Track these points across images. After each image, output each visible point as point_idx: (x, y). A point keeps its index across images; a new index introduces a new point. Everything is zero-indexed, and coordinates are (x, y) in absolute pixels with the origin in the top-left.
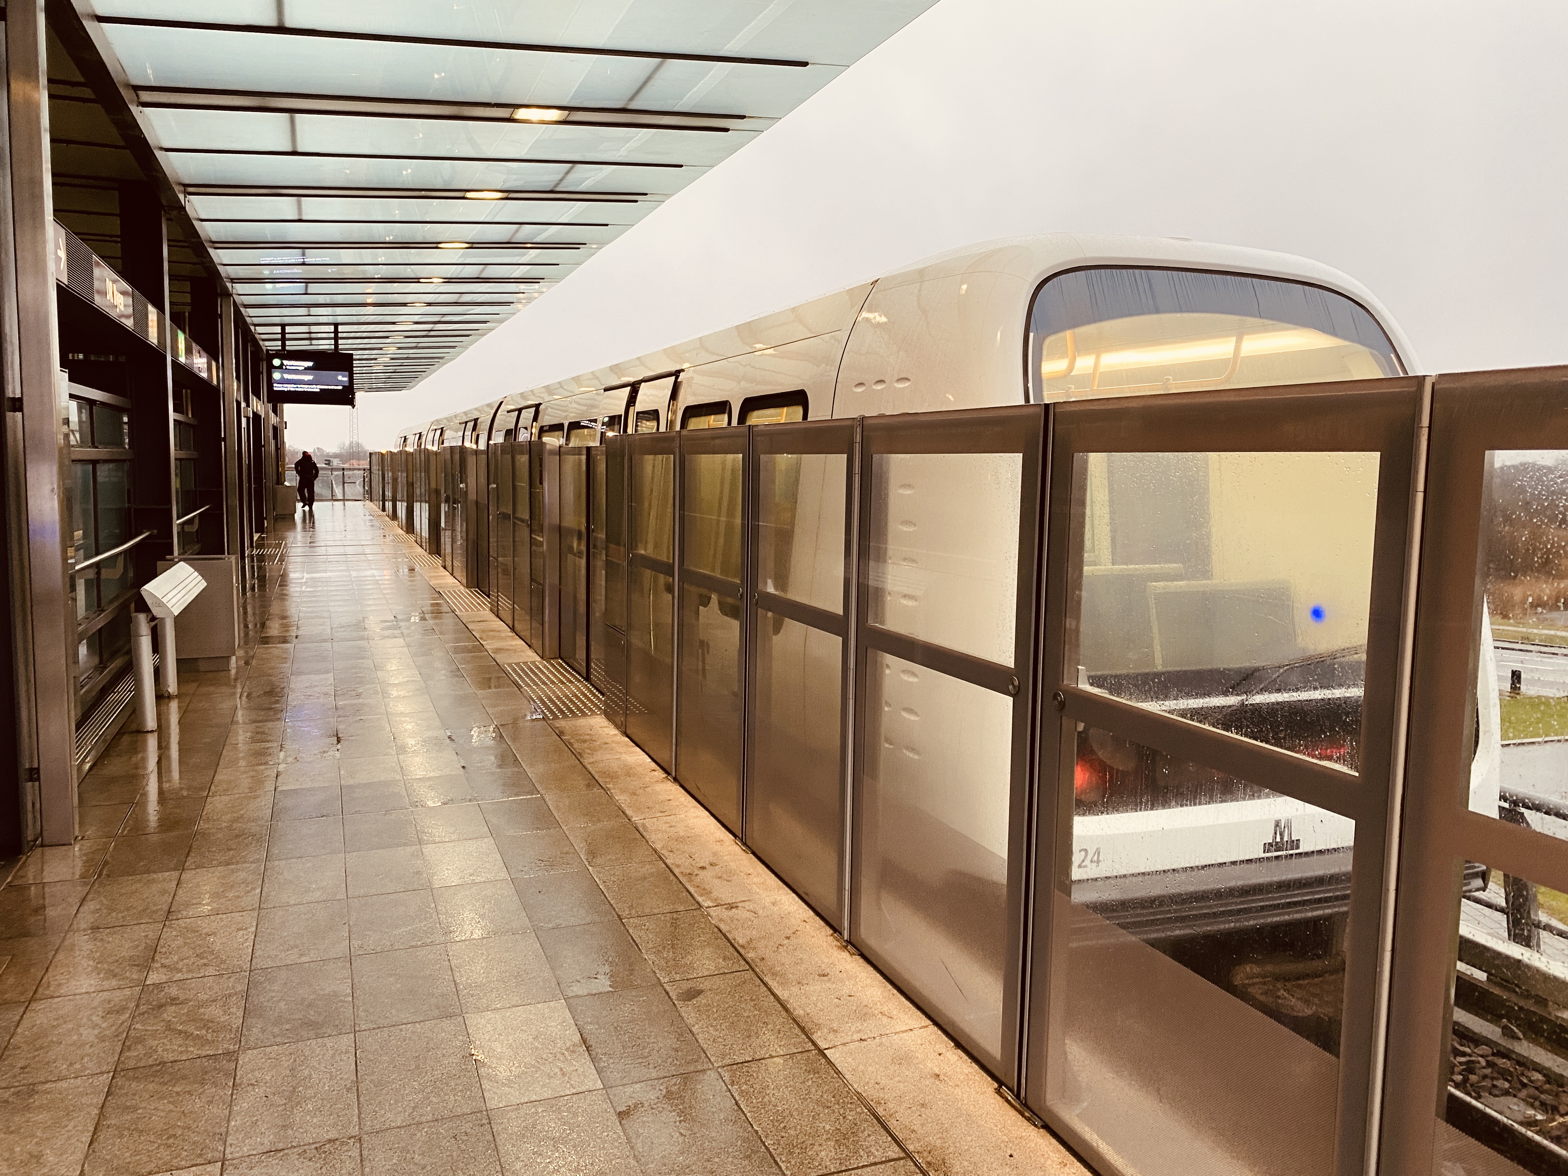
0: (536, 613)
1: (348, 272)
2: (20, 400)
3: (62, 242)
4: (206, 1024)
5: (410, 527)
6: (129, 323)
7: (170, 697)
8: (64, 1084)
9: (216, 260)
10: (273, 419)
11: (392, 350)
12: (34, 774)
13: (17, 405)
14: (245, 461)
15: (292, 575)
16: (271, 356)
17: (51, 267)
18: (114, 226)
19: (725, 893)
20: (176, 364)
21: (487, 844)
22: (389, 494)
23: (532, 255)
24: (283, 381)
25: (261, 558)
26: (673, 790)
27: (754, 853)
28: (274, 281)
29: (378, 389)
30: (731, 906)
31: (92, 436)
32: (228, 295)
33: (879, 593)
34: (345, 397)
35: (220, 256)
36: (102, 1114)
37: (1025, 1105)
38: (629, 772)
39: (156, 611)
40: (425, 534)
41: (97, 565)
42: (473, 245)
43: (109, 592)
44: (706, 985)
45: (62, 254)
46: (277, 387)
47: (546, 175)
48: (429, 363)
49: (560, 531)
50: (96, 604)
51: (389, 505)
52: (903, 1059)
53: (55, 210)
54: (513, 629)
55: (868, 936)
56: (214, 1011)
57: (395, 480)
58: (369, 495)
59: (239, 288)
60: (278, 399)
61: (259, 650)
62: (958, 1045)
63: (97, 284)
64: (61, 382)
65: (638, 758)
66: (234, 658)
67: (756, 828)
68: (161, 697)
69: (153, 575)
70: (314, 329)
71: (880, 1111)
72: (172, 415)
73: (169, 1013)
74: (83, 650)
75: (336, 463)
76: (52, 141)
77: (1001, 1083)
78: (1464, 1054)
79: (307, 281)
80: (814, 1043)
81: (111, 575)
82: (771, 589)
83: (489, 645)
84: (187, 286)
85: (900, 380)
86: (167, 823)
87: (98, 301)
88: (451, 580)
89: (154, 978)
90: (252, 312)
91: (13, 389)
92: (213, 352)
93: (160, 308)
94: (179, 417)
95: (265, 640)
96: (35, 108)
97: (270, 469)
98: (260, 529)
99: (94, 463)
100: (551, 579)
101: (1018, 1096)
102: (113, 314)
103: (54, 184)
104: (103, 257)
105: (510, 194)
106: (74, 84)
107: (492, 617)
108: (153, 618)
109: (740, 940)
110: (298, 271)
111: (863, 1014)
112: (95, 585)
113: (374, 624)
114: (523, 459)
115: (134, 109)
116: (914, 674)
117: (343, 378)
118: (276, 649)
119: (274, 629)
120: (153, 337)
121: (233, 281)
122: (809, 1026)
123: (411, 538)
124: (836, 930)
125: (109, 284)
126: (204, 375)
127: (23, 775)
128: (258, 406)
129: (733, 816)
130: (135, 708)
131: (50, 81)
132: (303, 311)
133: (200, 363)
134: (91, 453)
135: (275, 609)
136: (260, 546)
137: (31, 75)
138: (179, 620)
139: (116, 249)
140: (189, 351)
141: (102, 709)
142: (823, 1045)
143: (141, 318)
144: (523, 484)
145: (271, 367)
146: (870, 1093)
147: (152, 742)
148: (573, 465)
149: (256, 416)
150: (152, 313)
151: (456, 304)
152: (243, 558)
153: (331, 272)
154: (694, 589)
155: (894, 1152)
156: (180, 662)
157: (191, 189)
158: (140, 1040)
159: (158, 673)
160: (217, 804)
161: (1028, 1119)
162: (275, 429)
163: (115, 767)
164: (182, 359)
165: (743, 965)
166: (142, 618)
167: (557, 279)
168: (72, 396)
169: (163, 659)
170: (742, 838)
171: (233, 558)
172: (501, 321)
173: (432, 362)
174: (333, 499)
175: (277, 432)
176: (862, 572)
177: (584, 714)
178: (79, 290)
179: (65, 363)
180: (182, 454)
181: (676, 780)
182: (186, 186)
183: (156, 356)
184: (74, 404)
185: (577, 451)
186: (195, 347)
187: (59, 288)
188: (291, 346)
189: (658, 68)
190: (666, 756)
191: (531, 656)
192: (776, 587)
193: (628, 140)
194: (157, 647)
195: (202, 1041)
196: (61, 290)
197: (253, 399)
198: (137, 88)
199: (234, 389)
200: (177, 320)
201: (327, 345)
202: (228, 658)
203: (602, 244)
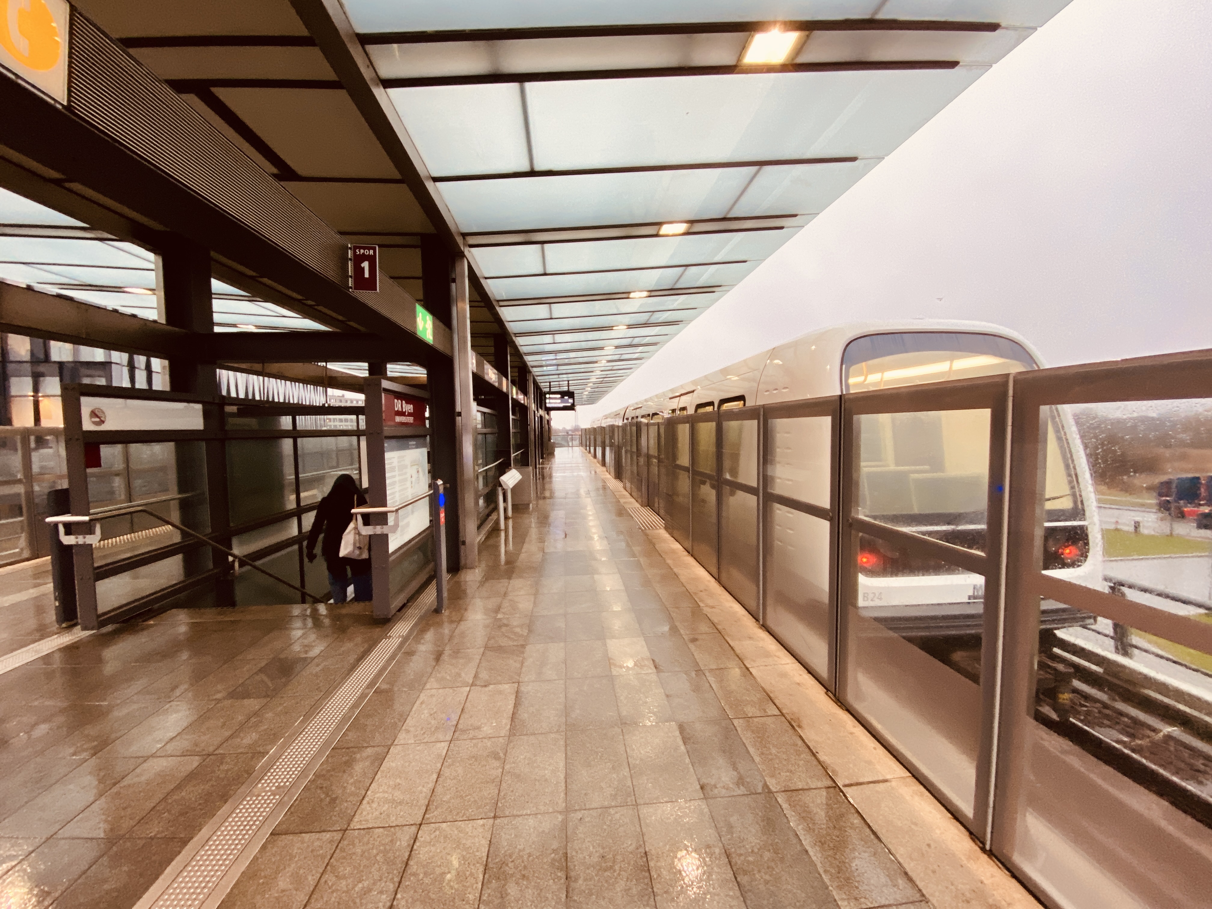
0: (639, 489)
1: (572, 361)
2: (460, 413)
3: (474, 357)
4: (515, 634)
5: (595, 456)
6: (496, 384)
7: (509, 518)
8: (469, 650)
9: (526, 360)
10: (547, 417)
11: (589, 389)
12: (464, 543)
13: (459, 414)
14: (537, 433)
15: (554, 474)
16: (545, 393)
17: (470, 366)
18: (492, 350)
19: (710, 602)
20: (512, 398)
21: (617, 576)
22: (588, 443)
23: (640, 349)
24: (550, 403)
25: (543, 468)
26: (691, 560)
27: (723, 587)
28: (547, 366)
29: (584, 404)
30: (713, 607)
31: (485, 424)
32: (530, 372)
33: (773, 478)
34: (572, 408)
35: (528, 359)
36: (480, 663)
37: (838, 700)
38: (673, 551)
39: (505, 487)
40: (600, 458)
41: (486, 470)
42: (617, 347)
43: (490, 480)
44: (700, 637)
45: (474, 361)
46: (548, 405)
47: (643, 318)
48: (603, 393)
49: (648, 457)
50: (486, 484)
51: (588, 448)
52: (784, 675)
53: (472, 346)
54: (631, 495)
55: (770, 623)
56: (518, 630)
57: (590, 438)
58: (581, 444)
59: (535, 369)
60: (548, 410)
61: (541, 502)
62: (809, 672)
63: (485, 371)
64: (474, 405)
65: (677, 546)
66: (531, 505)
67: (724, 576)
68: (506, 518)
69: (504, 473)
70: (561, 383)
71: (771, 695)
72: (511, 417)
73: (504, 629)
74: (481, 502)
75: (570, 433)
76: (471, 322)
77: (828, 690)
78: (1086, 706)
79: (558, 365)
80: (745, 665)
81: (491, 474)
82: (728, 476)
83: (622, 501)
84: (516, 370)
85: (785, 388)
86: (508, 562)
87: (486, 378)
88: (609, 476)
89: (500, 616)
90: (539, 378)
91: (458, 409)
92: (525, 393)
93: (507, 378)
94: (514, 417)
95: (544, 498)
96: (465, 310)
97: (546, 435)
98: (542, 458)
99: (485, 434)
100: (645, 475)
101: (835, 695)
102: (491, 381)
103: (471, 337)
104: (488, 361)
105: (630, 327)
106: (478, 302)
107: (623, 490)
108: (504, 489)
109: (715, 620)
110: (554, 362)
111: (767, 654)
112: (485, 478)
113: (582, 492)
114: (634, 428)
115: (498, 308)
116: (792, 513)
117: (571, 401)
118: (548, 501)
119: (547, 494)
120: (505, 389)
121: (532, 367)
122: (743, 658)
123: (595, 460)
124: (757, 620)
125: (490, 370)
126: (522, 402)
127: (460, 543)
128: (541, 412)
129: (714, 571)
130: (497, 522)
131: (470, 301)
132: (556, 376)
133: (521, 397)
134: (485, 431)
135: (547, 486)
136: (542, 464)
137: (463, 300)
138: (514, 489)
139: (492, 358)
140: (517, 393)
141: (487, 522)
142: (748, 666)
143: (501, 383)
144: (635, 439)
145: (546, 398)
146: (767, 687)
147: (503, 534)
148: (653, 431)
149: (541, 417)
150: (504, 380)
151: (611, 370)
152: (536, 468)
153: (566, 361)
154: (699, 478)
155: (777, 712)
156: (513, 505)
157: (517, 335)
158: (494, 638)
159: (505, 510)
160: (523, 556)
161: (839, 706)
162: (548, 421)
163: (491, 542)
164: (515, 397)
165: (716, 631)
166: (500, 489)
167: (649, 358)
168: (478, 411)
169: (507, 504)
170: (718, 580)
171: (531, 468)
172: (628, 376)
173: (604, 393)
174: (569, 446)
175: (548, 422)
176: (765, 470)
177: (657, 529)
178: (480, 373)
179: (474, 400)
180: (514, 431)
181: (692, 556)
182: (515, 334)
183: (505, 396)
184: (479, 414)
185: (654, 424)
186: (519, 392)
187: (473, 373)
188: (553, 390)
189: (685, 270)
190: (688, 545)
191: (637, 505)
192: (731, 476)
193: (676, 300)
194: (505, 500)
195: (514, 640)
196: (474, 374)
197: (540, 410)
198: (498, 301)
199: (533, 407)
200: (513, 383)
201: (565, 389)
202: (529, 504)
203: (667, 342)
